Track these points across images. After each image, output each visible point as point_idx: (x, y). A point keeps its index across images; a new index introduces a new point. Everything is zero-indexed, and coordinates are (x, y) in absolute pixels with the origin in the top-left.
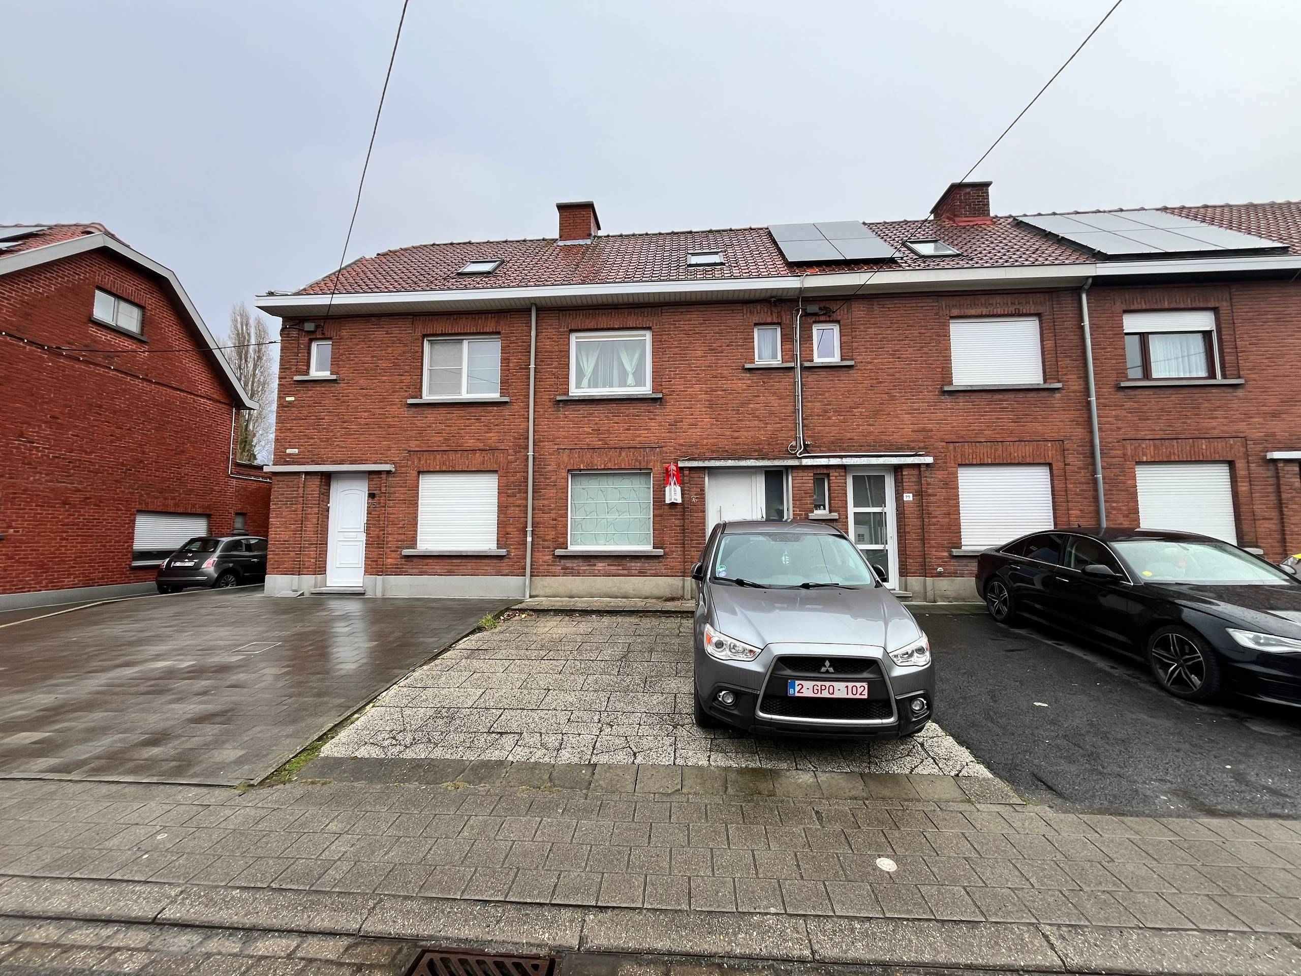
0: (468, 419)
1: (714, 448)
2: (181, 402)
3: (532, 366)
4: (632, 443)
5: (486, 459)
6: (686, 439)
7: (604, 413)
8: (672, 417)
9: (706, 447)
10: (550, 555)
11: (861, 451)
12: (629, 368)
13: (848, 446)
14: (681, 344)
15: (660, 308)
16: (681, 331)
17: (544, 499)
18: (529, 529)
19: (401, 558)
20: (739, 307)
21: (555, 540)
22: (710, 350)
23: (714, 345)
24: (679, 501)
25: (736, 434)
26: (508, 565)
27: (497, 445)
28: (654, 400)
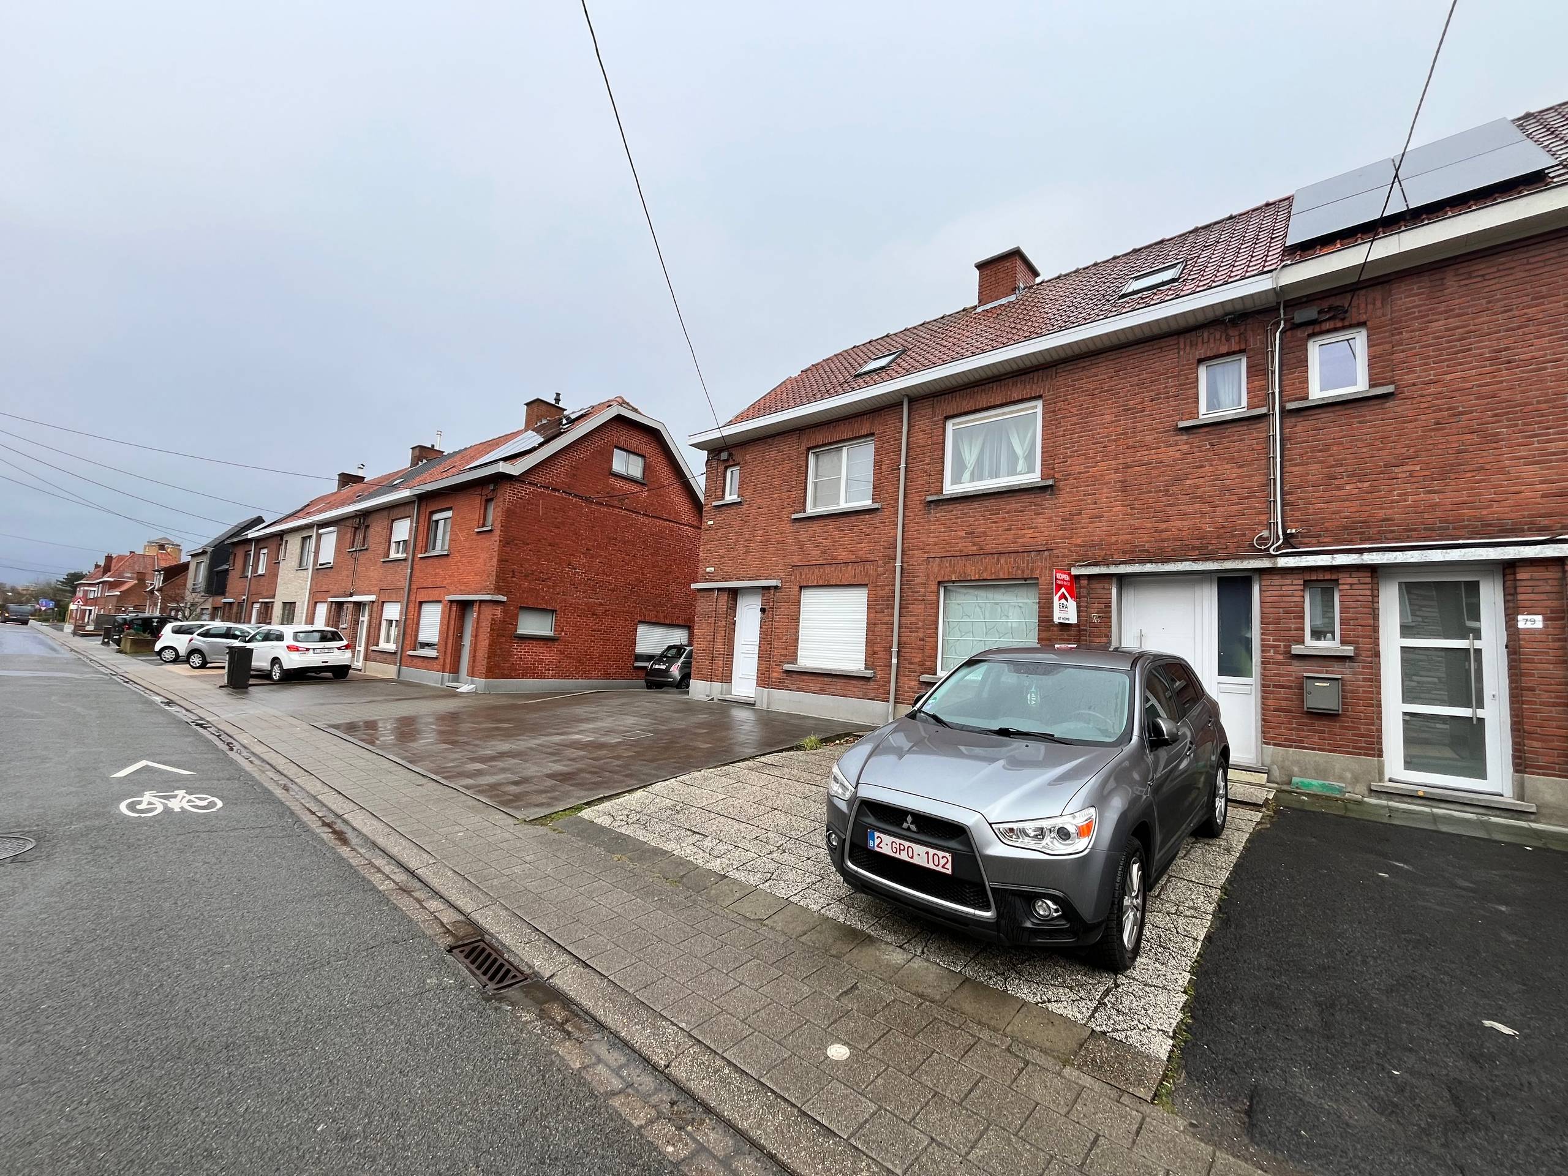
0: (843, 530)
1: (1128, 547)
2: (671, 531)
3: (903, 465)
4: (1014, 547)
5: (857, 571)
6: (1086, 537)
7: (980, 512)
8: (1067, 509)
9: (1115, 547)
10: (915, 680)
11: (1409, 538)
12: (1019, 451)
13: (1379, 533)
14: (1081, 410)
15: (1054, 368)
16: (1082, 392)
17: (911, 616)
18: (895, 649)
19: (783, 672)
20: (1172, 341)
21: (922, 663)
22: (1125, 410)
23: (1131, 403)
24: (1073, 620)
25: (1163, 526)
26: (874, 689)
27: (868, 556)
28: (1043, 489)
